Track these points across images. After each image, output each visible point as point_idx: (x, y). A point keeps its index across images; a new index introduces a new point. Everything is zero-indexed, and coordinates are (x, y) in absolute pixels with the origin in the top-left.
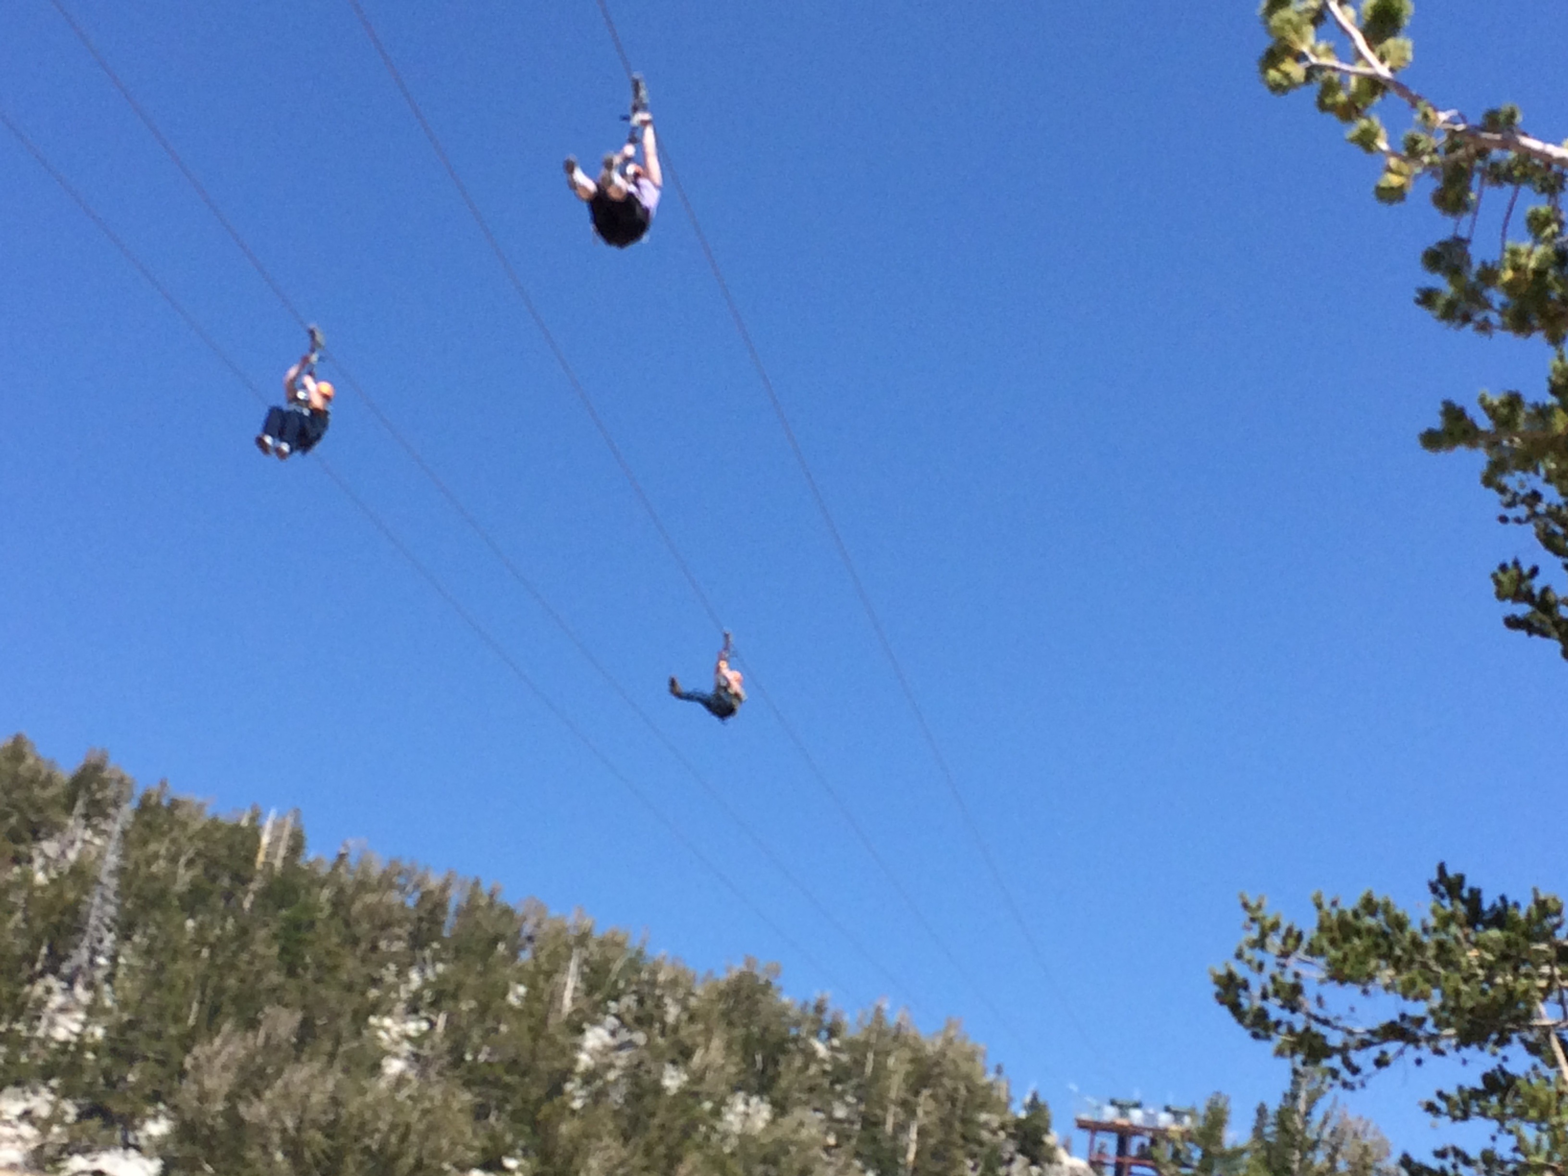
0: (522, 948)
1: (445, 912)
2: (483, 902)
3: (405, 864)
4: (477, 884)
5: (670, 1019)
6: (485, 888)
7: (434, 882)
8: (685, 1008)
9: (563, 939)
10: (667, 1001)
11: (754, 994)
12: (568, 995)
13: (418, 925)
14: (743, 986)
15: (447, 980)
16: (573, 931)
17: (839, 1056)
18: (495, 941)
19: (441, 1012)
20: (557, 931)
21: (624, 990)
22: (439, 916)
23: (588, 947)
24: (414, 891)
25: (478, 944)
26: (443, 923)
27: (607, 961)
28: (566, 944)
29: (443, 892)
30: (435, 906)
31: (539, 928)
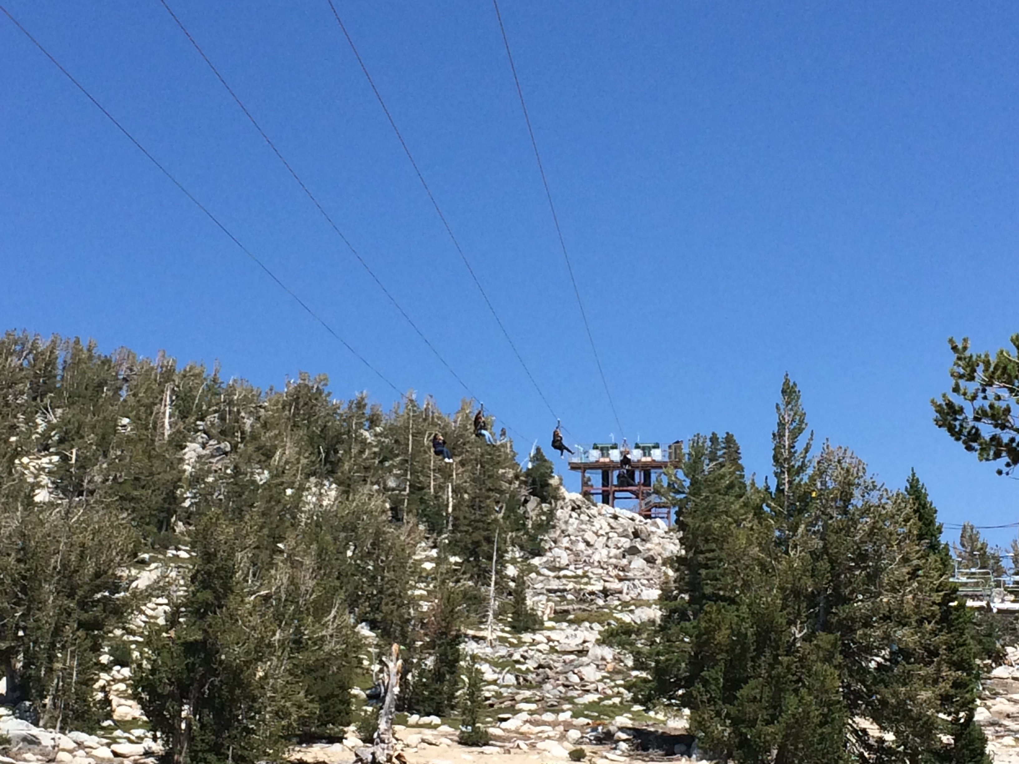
0: (121, 389)
1: (55, 367)
3: (19, 334)
4: (77, 342)
5: (248, 428)
6: (84, 344)
7: (43, 345)
8: (258, 419)
9: (153, 377)
10: (243, 414)
11: (310, 400)
12: (167, 421)
13: (34, 380)
14: (300, 395)
15: (69, 421)
16: (159, 370)
17: (383, 440)
18: (100, 386)
19: (72, 447)
20: (147, 371)
21: (207, 411)
22: (50, 371)
23: (174, 381)
24: (28, 354)
25: (86, 389)
26: (55, 377)
27: (191, 389)
28: (156, 380)
29: (52, 352)
30: (47, 365)
31: (131, 370)
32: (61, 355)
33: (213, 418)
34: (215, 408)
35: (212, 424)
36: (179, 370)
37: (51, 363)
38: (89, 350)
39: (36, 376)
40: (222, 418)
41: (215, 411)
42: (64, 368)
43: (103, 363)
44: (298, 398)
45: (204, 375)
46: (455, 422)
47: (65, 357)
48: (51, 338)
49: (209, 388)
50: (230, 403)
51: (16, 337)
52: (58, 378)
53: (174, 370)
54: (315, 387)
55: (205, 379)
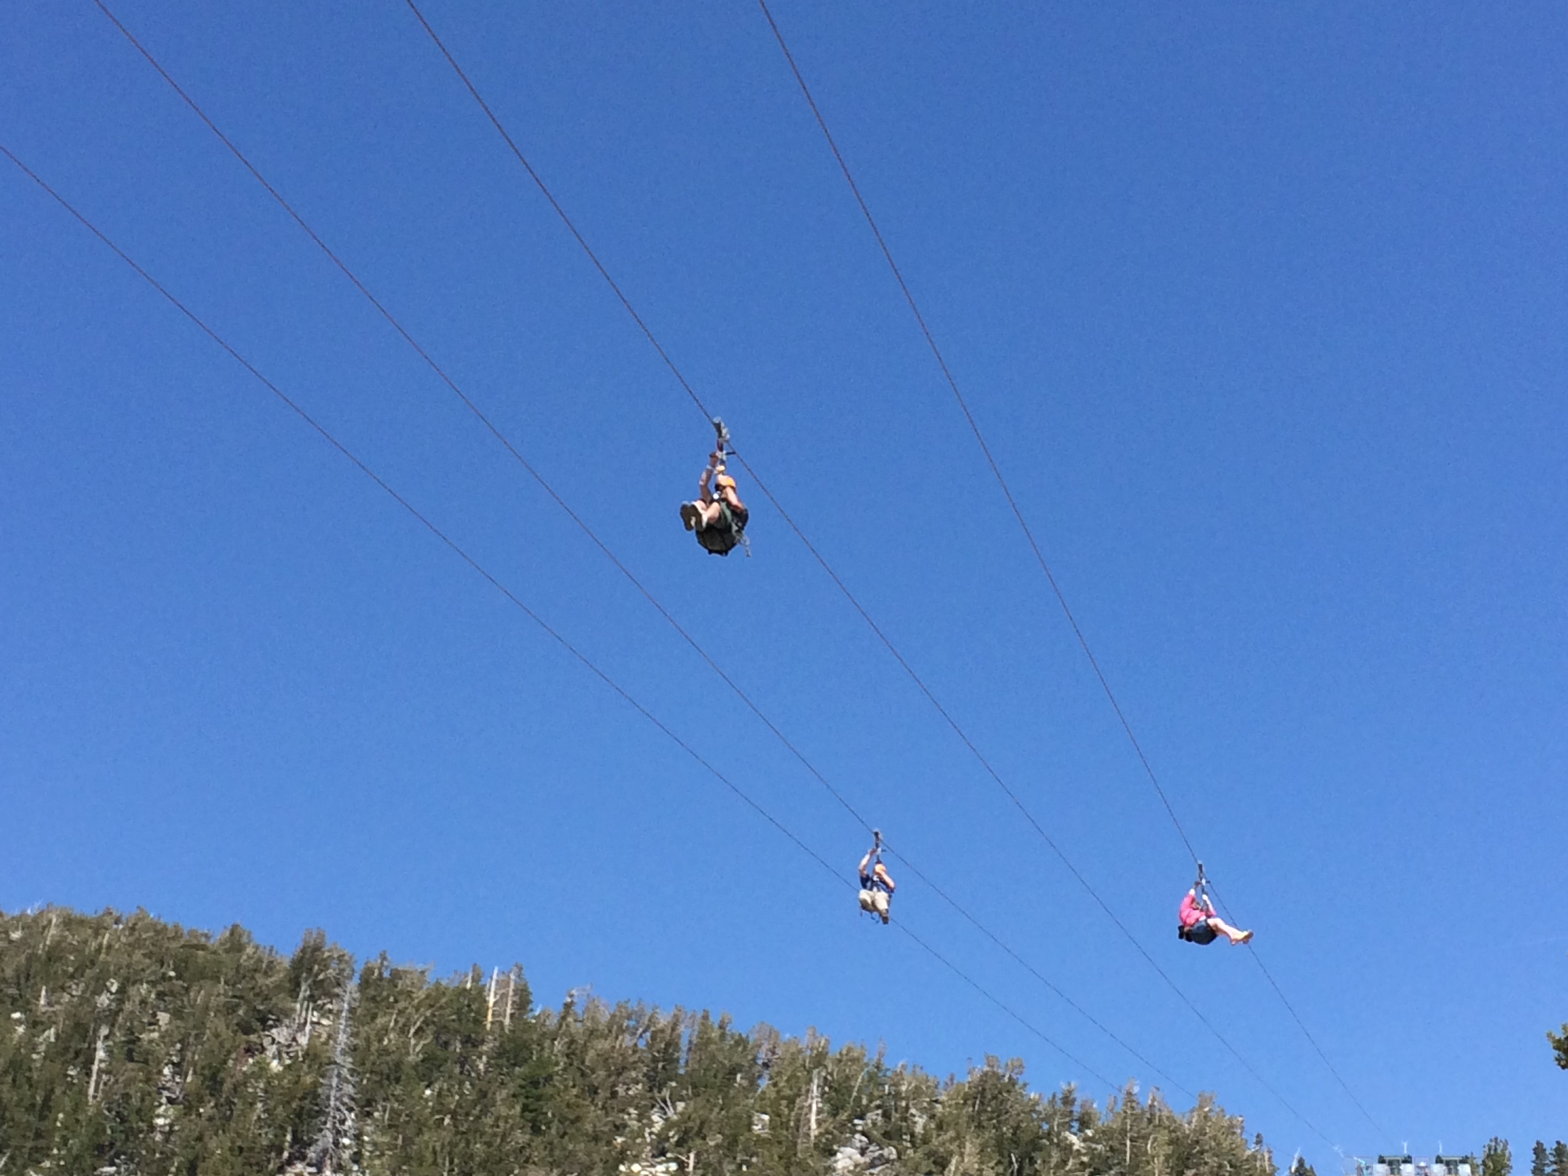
0: (760, 1077)
1: (677, 1048)
2: (715, 1034)
3: (633, 1006)
4: (706, 1017)
5: (919, 1129)
6: (715, 1020)
7: (663, 1020)
8: (932, 1117)
9: (801, 1061)
10: (913, 1111)
11: (1000, 1093)
12: (813, 1117)
13: (652, 1065)
14: (987, 1087)
15: (689, 1118)
16: (808, 1053)
17: (1094, 1146)
18: (733, 1072)
19: (689, 1151)
20: (792, 1054)
21: (867, 1106)
22: (672, 1054)
23: (826, 1067)
24: (644, 1031)
25: (715, 1076)
26: (677, 1060)
27: (848, 1078)
28: (804, 1066)
29: (673, 1030)
30: (668, 1045)
31: (774, 1053)
32: (686, 1034)
33: (875, 1116)
34: (878, 1102)
35: (874, 1124)
36: (834, 1053)
37: (672, 1044)
38: (721, 1027)
39: (655, 1060)
40: (886, 1115)
41: (878, 1107)
42: (690, 1049)
43: (737, 1043)
44: (984, 1090)
45: (866, 1060)
46: (1190, 1123)
47: (690, 1036)
48: (673, 1011)
49: (871, 1077)
50: (897, 1096)
51: (630, 1011)
52: (682, 1062)
53: (827, 1053)
54: (1007, 1076)
55: (867, 1065)
